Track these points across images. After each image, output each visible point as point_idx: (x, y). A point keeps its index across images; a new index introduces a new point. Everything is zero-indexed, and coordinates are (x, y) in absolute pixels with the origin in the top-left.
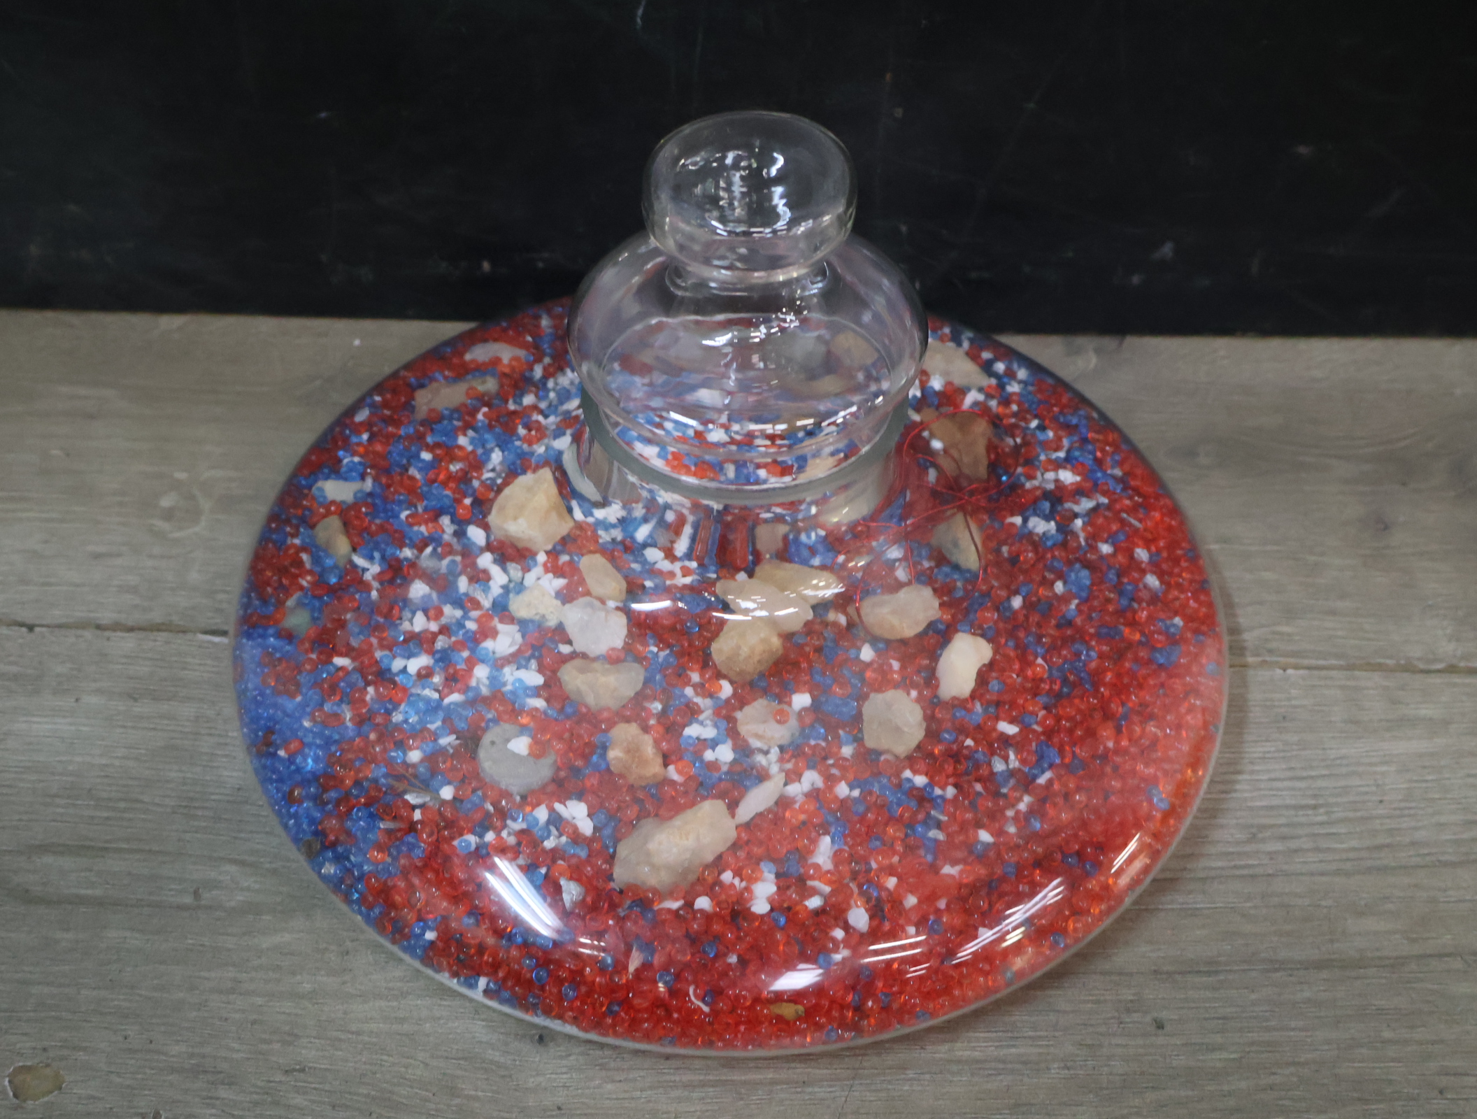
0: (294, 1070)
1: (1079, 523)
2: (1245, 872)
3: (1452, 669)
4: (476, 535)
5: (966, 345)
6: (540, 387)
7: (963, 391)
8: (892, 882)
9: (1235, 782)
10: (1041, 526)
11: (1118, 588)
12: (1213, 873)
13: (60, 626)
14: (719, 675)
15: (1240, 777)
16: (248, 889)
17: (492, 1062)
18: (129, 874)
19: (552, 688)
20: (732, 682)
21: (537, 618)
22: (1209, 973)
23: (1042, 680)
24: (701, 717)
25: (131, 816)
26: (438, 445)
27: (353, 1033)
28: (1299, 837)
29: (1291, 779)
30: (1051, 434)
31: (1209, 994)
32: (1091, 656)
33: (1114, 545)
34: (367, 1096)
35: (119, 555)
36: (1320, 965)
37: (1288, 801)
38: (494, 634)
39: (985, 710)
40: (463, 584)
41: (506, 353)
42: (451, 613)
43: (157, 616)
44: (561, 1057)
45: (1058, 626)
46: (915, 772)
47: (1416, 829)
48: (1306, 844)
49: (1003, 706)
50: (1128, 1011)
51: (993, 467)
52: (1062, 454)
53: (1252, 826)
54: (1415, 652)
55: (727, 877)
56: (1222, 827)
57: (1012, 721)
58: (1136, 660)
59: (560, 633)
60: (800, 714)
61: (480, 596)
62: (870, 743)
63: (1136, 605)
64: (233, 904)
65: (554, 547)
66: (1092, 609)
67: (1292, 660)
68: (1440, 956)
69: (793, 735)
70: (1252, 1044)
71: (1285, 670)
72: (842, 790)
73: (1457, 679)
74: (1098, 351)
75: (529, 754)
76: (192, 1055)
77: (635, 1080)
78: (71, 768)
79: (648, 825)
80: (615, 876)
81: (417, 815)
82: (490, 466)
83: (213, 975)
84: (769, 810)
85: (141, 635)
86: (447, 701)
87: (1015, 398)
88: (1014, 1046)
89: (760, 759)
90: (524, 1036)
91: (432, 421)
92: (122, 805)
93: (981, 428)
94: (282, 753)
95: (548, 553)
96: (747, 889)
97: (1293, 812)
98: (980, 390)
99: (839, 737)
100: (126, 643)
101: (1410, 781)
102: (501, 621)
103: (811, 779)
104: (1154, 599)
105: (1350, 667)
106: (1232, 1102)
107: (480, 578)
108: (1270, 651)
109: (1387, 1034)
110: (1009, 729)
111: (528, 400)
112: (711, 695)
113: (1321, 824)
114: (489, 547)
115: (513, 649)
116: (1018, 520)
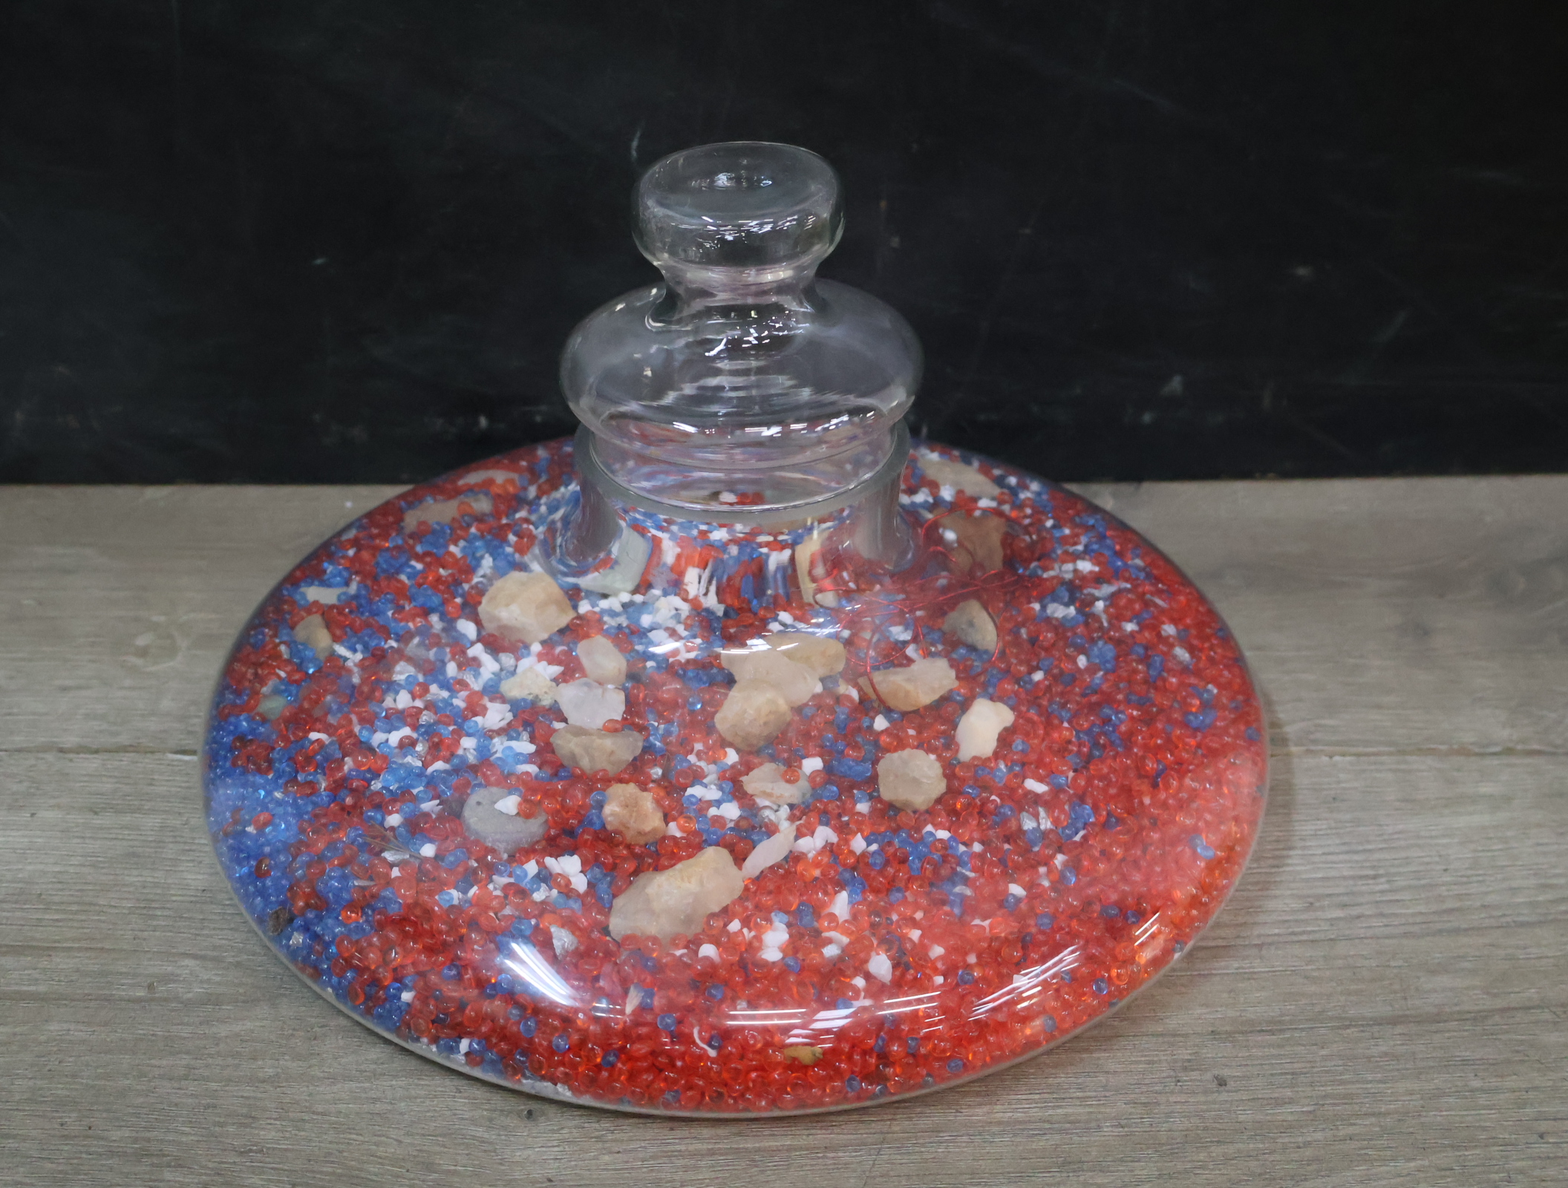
0: (251, 1151)
1: (1100, 605)
2: (1304, 937)
3: (1509, 751)
4: (467, 628)
5: (976, 464)
6: (533, 505)
7: (975, 500)
8: (915, 935)
9: (1286, 857)
10: (1060, 611)
11: (1146, 660)
12: (1270, 940)
13: (20, 750)
14: (724, 744)
15: (1291, 853)
16: (208, 981)
17: (474, 1137)
18: (78, 970)
19: (545, 753)
20: (738, 751)
21: (531, 698)
22: (1272, 1032)
23: (1069, 742)
24: (705, 780)
25: (83, 918)
26: (427, 554)
27: (318, 1114)
28: (1361, 904)
29: (1347, 852)
30: (1067, 531)
31: (1274, 1051)
32: (1123, 717)
33: (1138, 624)
34: (333, 1174)
35: (87, 687)
36: (1394, 1021)
37: (1346, 873)
38: (483, 711)
39: (1010, 769)
40: (451, 669)
41: (500, 476)
42: (438, 693)
43: (124, 739)
44: (553, 1131)
45: (1083, 695)
46: (937, 826)
47: (1487, 893)
48: (1368, 911)
49: (1030, 765)
50: (1186, 1070)
51: (1011, 561)
52: (1080, 548)
53: (1309, 896)
54: (1468, 738)
55: (735, 926)
56: (1276, 897)
57: (1041, 780)
58: (1170, 720)
59: (556, 713)
60: (811, 777)
61: (468, 678)
62: (887, 793)
63: (1165, 674)
64: (190, 995)
65: (550, 638)
66: (1120, 679)
67: (1338, 749)
68: (1527, 1008)
69: (804, 795)
70: (1325, 1097)
71: (1331, 757)
72: (858, 844)
73: (1514, 760)
74: (1114, 496)
75: (518, 814)
76: (135, 1140)
77: (635, 1150)
78: (20, 876)
79: (646, 876)
80: (611, 927)
81: (395, 872)
82: (481, 572)
83: (164, 1062)
84: (779, 865)
85: (106, 756)
86: (430, 770)
87: (1028, 503)
88: (1060, 1107)
89: (769, 815)
90: (510, 1112)
91: (423, 534)
92: (75, 908)
93: (995, 523)
94: (250, 829)
95: (543, 643)
96: (758, 938)
97: (1351, 882)
98: (993, 499)
99: (853, 796)
100: (92, 764)
101: (1475, 851)
102: (491, 700)
103: (824, 835)
104: (1184, 670)
105: (1402, 753)
106: (1308, 1153)
107: (469, 664)
108: (1315, 742)
109: (1476, 1084)
110: (1039, 788)
111: (521, 514)
112: (714, 762)
113: (1382, 892)
114: (480, 639)
115: (503, 724)
116: (1037, 606)
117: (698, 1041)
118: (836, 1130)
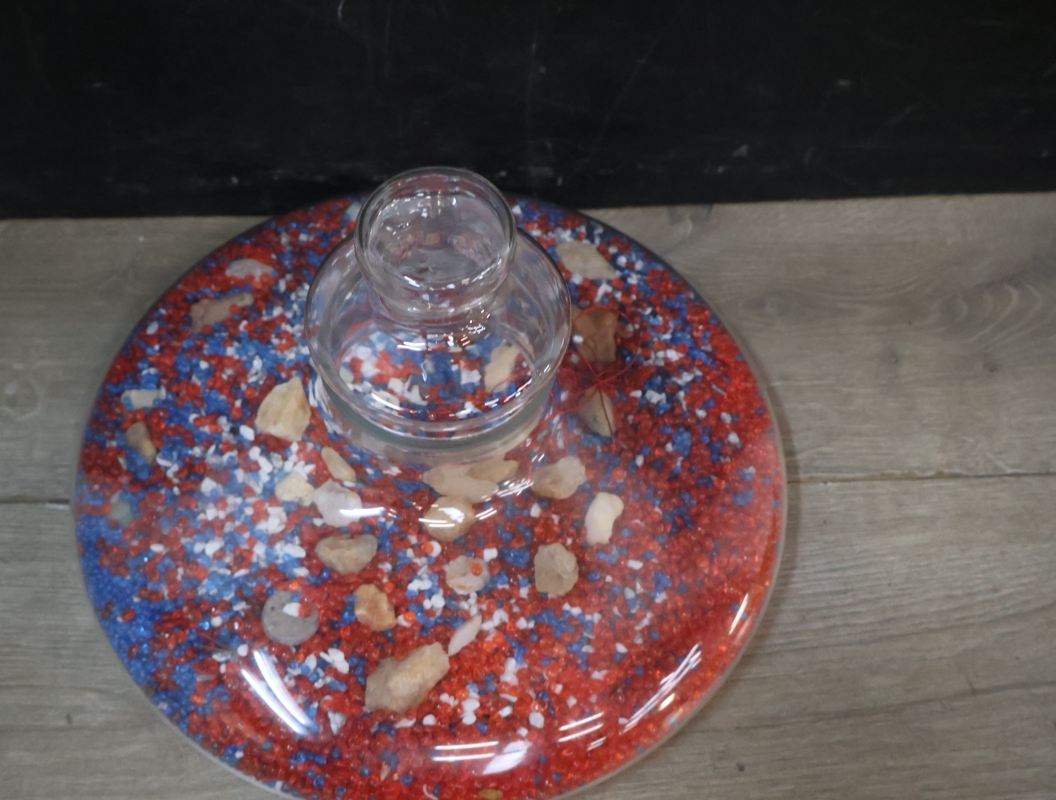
1: (682, 394)
3: (940, 476)
4: (247, 433)
5: (597, 241)
6: (285, 300)
7: (595, 284)
8: (559, 689)
9: (793, 575)
10: (655, 397)
11: (710, 446)
12: (776, 649)
14: (431, 538)
16: (106, 711)
18: (18, 705)
19: (312, 558)
20: (440, 542)
21: (296, 500)
22: (773, 726)
23: (658, 524)
24: (420, 573)
25: (14, 658)
26: (212, 355)
28: (834, 616)
30: (660, 319)
31: (774, 742)
32: (694, 501)
33: (707, 410)
36: (846, 715)
37: (828, 589)
38: (266, 515)
39: (619, 551)
40: (240, 475)
41: (257, 270)
42: (234, 501)
45: (669, 480)
46: (572, 605)
47: (912, 604)
48: (838, 621)
49: (633, 549)
50: (720, 759)
51: (620, 351)
52: (667, 336)
53: (803, 610)
54: (915, 463)
55: (445, 698)
56: (783, 612)
57: (637, 558)
58: (723, 504)
59: (314, 510)
60: (491, 565)
61: (252, 484)
62: (540, 588)
63: (722, 458)
64: (96, 724)
65: (304, 437)
66: (692, 464)
67: (830, 475)
68: (927, 701)
69: (486, 582)
70: (802, 777)
71: (825, 483)
72: (522, 624)
73: (943, 483)
74: (694, 219)
75: (300, 616)
79: (388, 663)
80: (366, 704)
81: (223, 669)
82: (253, 371)
83: (87, 781)
84: (472, 643)
85: (4, 506)
86: (236, 575)
87: (634, 289)
88: (644, 792)
89: (464, 605)
91: (208, 333)
93: (610, 321)
94: (120, 619)
95: (299, 443)
96: (460, 706)
97: (830, 597)
98: (609, 282)
99: (517, 581)
101: (910, 567)
102: (271, 505)
103: (500, 616)
104: (735, 452)
105: (872, 478)
107: (253, 468)
108: (816, 469)
109: (891, 763)
110: (636, 565)
111: (277, 311)
112: (426, 555)
113: (849, 605)
114: (257, 442)
115: (281, 528)
116: (638, 394)
117: (426, 793)
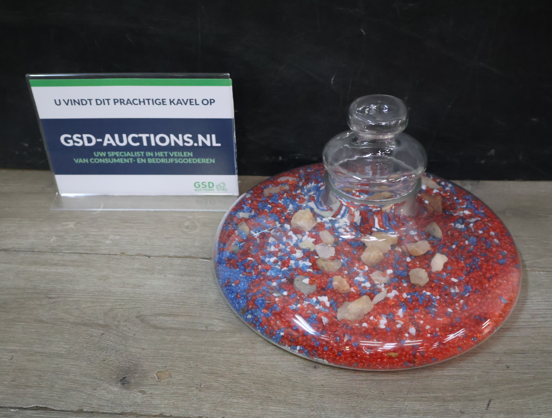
0: (241, 374)
1: (472, 225)
2: (531, 326)
4: (287, 226)
5: (432, 178)
6: (302, 188)
7: (432, 190)
8: (422, 322)
9: (526, 302)
10: (460, 226)
11: (485, 242)
12: (521, 327)
13: (158, 256)
14: (364, 264)
15: (527, 301)
16: (222, 326)
17: (301, 373)
18: (186, 322)
19: (314, 266)
20: (368, 267)
21: (308, 248)
22: (522, 353)
23: (464, 267)
24: (360, 275)
25: (185, 306)
26: (273, 203)
27: (257, 364)
28: (548, 317)
29: (544, 301)
30: (461, 201)
31: (523, 359)
32: (479, 260)
33: (483, 231)
34: (264, 381)
35: (173, 238)
37: (543, 308)
38: (295, 252)
39: (447, 274)
40: (284, 239)
41: (291, 179)
42: (282, 246)
43: (187, 254)
44: (322, 372)
45: (468, 253)
46: (427, 291)
49: (453, 274)
50: (498, 363)
51: (444, 210)
52: (465, 206)
53: (532, 314)
55: (372, 318)
56: (523, 314)
57: (456, 278)
58: (493, 262)
59: (315, 253)
60: (390, 275)
61: (290, 242)
62: (412, 282)
63: (491, 247)
64: (218, 330)
65: (311, 230)
66: (478, 249)
67: (540, 269)
69: (388, 281)
70: (538, 373)
71: (539, 272)
72: (405, 295)
74: (471, 185)
75: (309, 284)
76: (210, 369)
77: (344, 378)
78: (165, 294)
79: (346, 303)
80: (337, 317)
81: (277, 299)
82: (289, 209)
83: (214, 348)
84: (382, 301)
85: (183, 259)
86: (283, 270)
87: (448, 191)
88: (462, 372)
89: (378, 286)
90: (309, 366)
91: (270, 196)
92: (182, 304)
93: (439, 198)
94: (233, 285)
95: (309, 232)
96: (378, 321)
97: (545, 311)
98: (438, 189)
99: (402, 281)
100: (179, 261)
102: (297, 249)
103: (394, 293)
104: (497, 246)
106: (533, 388)
107: (289, 238)
108: (534, 267)
110: (455, 280)
111: (299, 191)
112: (362, 270)
114: (291, 230)
115: (301, 256)
116: (453, 224)
117: (364, 350)
118: (400, 375)
